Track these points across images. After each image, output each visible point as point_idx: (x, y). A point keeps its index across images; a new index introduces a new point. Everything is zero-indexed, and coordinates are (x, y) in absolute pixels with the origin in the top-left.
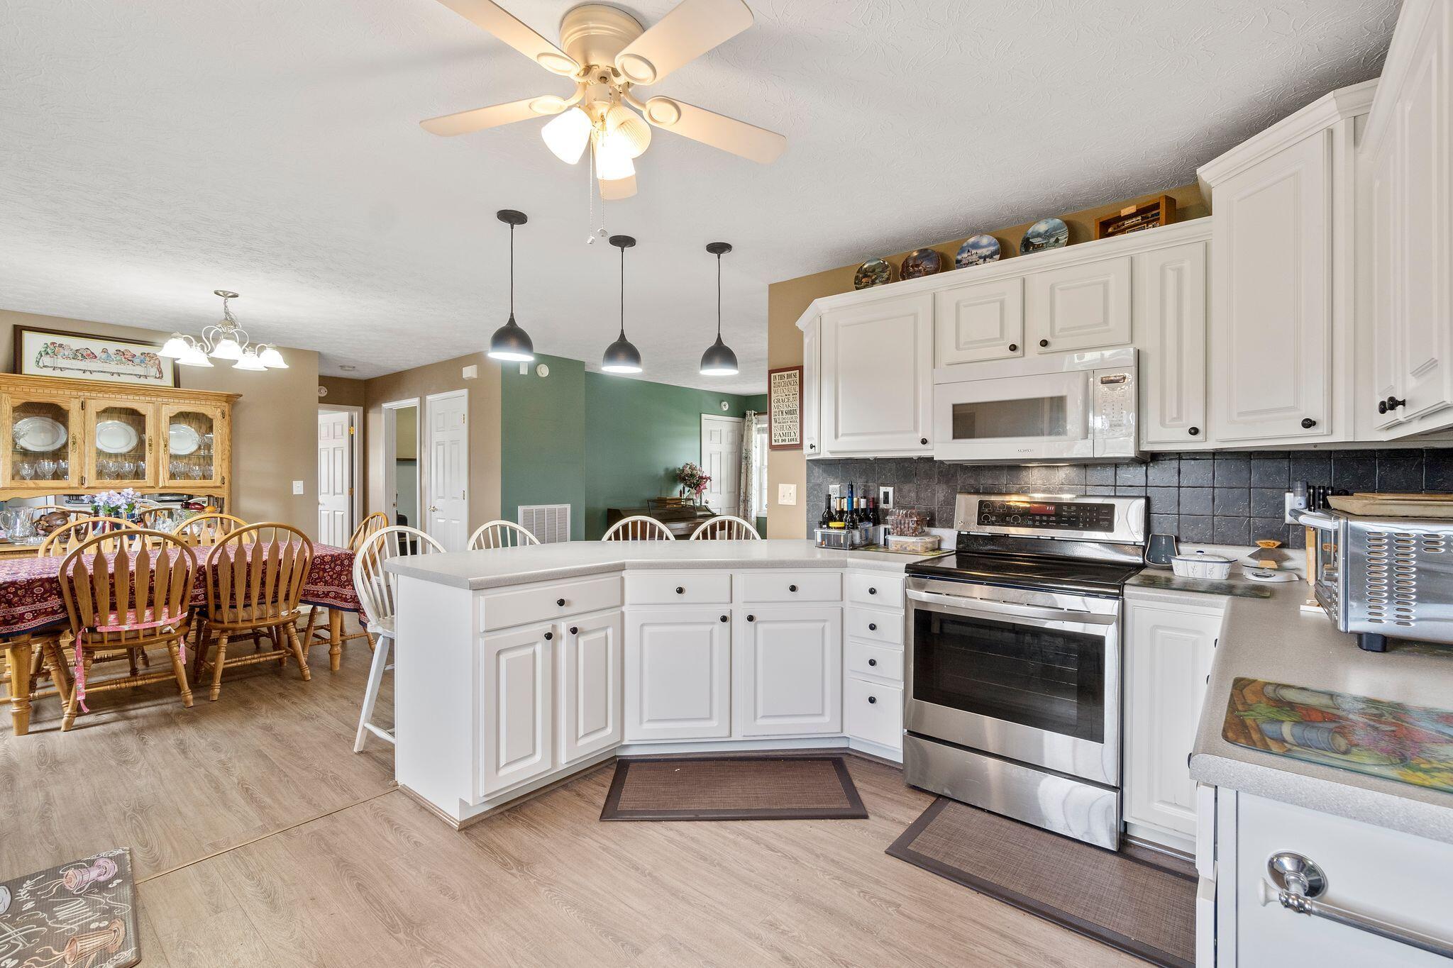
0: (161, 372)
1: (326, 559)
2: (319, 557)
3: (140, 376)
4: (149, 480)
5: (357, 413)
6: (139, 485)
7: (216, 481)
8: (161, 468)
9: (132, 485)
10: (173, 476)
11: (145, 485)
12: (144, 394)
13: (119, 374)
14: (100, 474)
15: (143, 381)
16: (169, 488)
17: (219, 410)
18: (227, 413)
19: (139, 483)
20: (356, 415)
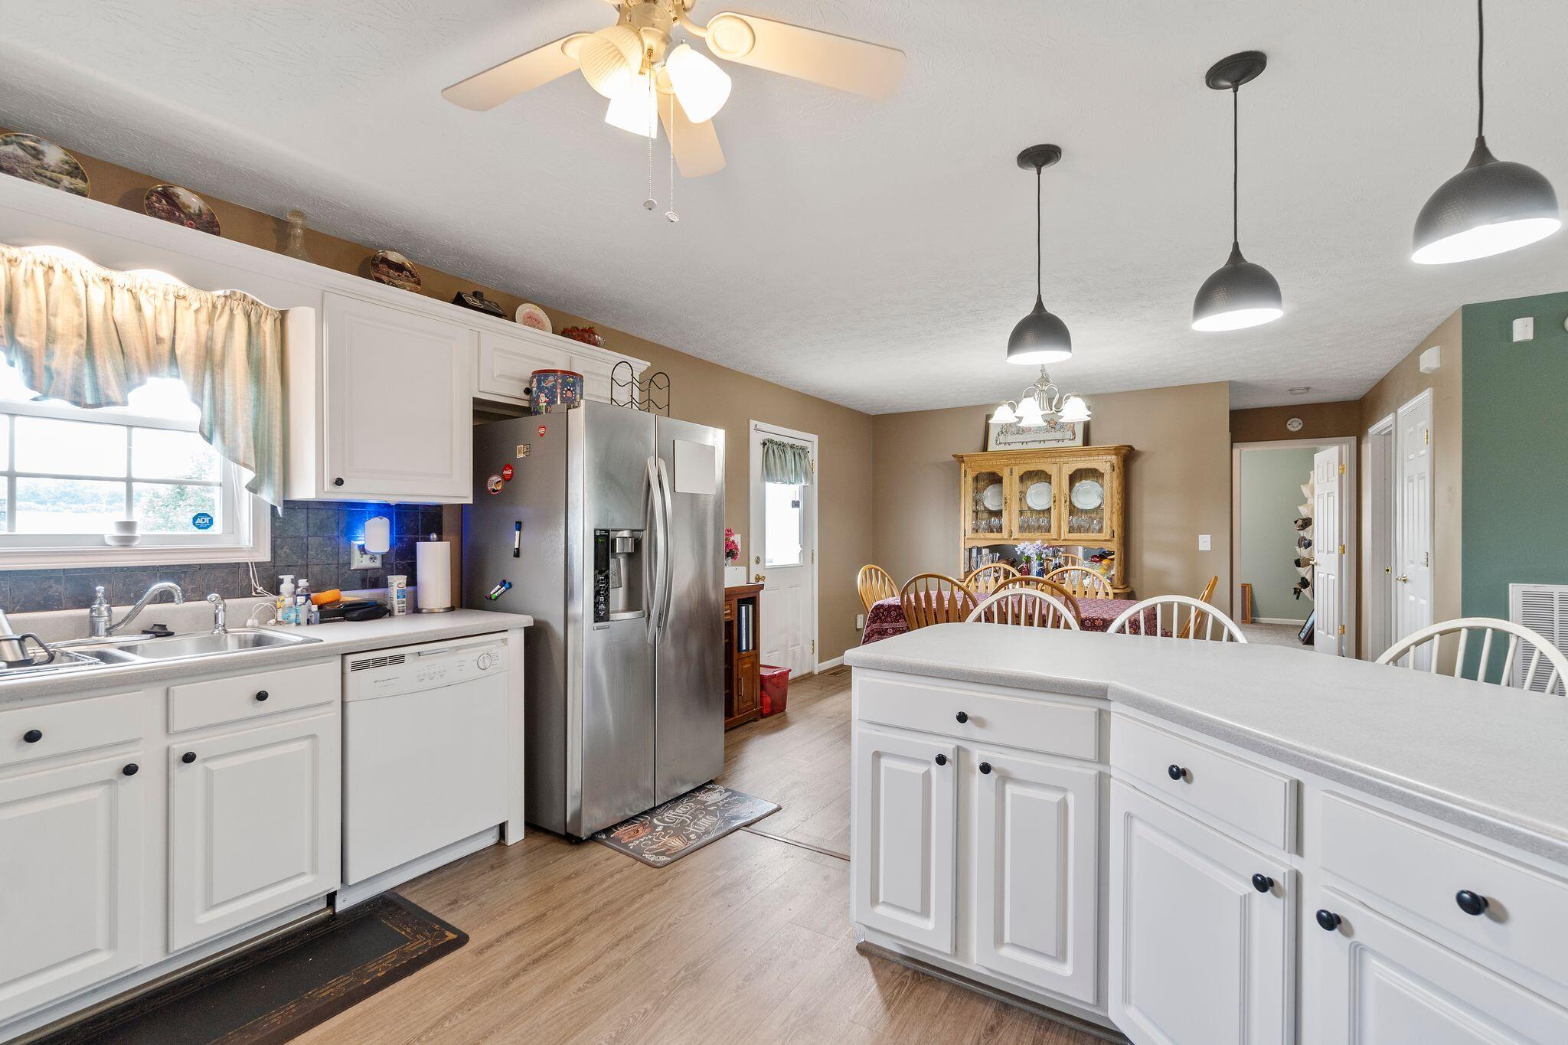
0: (1074, 434)
1: (1097, 623)
2: (1089, 620)
3: (1059, 440)
4: (1054, 534)
5: (1347, 445)
6: (1046, 537)
7: (1106, 534)
8: (1062, 523)
9: (1041, 537)
10: (1071, 530)
11: (1050, 537)
12: (1050, 457)
13: (1044, 441)
14: (1022, 529)
15: (1061, 444)
16: (1069, 540)
17: (1109, 464)
18: (1116, 466)
19: (1047, 536)
20: (1345, 448)
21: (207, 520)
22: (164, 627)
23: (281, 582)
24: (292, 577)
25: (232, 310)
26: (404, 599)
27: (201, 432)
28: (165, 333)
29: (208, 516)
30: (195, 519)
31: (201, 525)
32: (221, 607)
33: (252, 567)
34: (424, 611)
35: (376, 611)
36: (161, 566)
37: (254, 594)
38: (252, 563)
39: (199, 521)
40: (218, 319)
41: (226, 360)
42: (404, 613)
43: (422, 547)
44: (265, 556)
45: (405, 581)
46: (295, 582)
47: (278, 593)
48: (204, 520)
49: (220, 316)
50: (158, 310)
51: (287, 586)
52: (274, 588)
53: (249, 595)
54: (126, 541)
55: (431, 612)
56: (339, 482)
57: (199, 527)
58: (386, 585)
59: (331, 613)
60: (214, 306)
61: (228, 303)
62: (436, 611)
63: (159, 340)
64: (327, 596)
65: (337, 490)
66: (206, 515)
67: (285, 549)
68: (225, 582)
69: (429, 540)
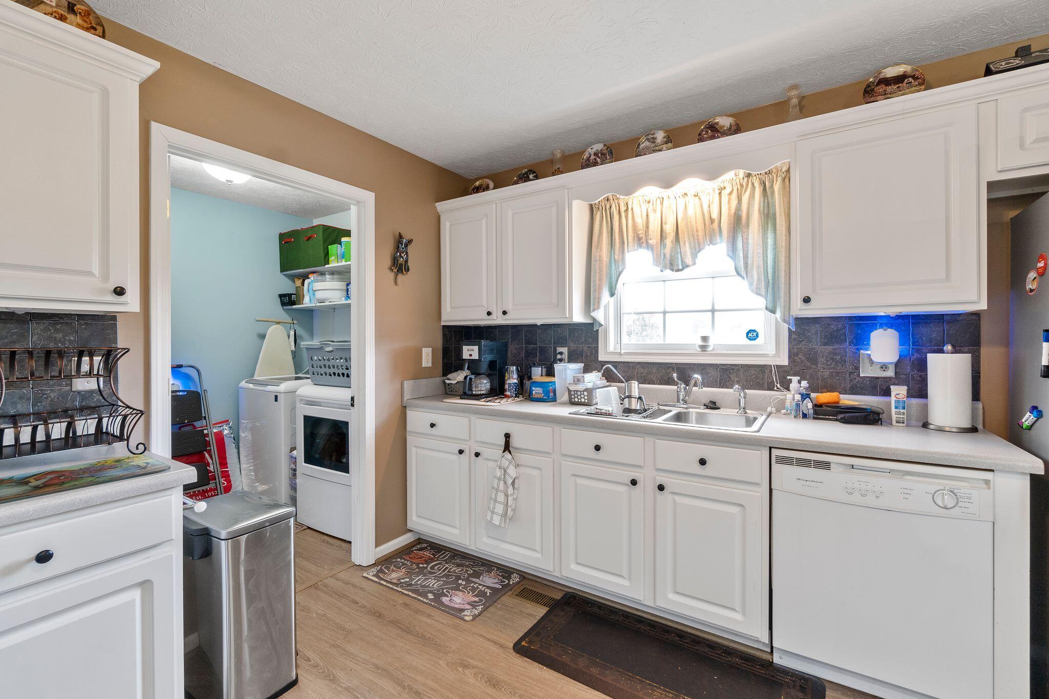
21: (755, 334)
22: (714, 403)
23: (790, 381)
24: (799, 378)
25: (753, 184)
26: (905, 411)
27: (738, 274)
28: (715, 215)
29: (756, 332)
30: (747, 334)
31: (751, 338)
32: (742, 395)
33: (775, 369)
34: (931, 427)
35: (870, 418)
36: (721, 364)
37: (775, 388)
38: (774, 365)
39: (750, 335)
40: (744, 194)
41: (750, 220)
42: (905, 425)
43: (933, 359)
44: (784, 361)
45: (905, 393)
46: (799, 382)
47: (788, 389)
48: (753, 335)
49: (745, 192)
50: (711, 202)
51: (794, 385)
52: (786, 386)
53: (772, 389)
54: (704, 348)
55: (940, 430)
56: (807, 300)
57: (750, 339)
58: (887, 393)
59: (822, 412)
60: (742, 185)
61: (750, 181)
62: (947, 429)
63: (712, 221)
64: (825, 397)
65: (807, 307)
66: (754, 331)
67: (800, 356)
68: (757, 378)
69: (942, 351)
